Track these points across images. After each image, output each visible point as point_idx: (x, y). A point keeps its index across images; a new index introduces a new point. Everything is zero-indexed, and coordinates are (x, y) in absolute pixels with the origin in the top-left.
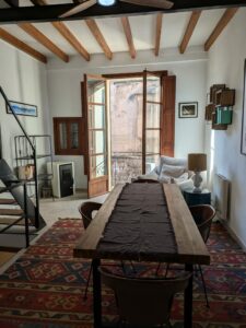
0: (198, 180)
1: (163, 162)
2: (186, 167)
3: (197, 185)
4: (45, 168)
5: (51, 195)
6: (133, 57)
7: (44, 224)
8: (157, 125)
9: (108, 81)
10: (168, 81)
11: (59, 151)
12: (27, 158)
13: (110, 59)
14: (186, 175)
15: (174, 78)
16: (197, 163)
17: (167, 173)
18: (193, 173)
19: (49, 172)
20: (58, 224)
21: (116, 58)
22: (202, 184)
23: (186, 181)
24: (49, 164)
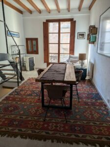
0: (82, 64)
1: (70, 57)
2: (78, 59)
3: (82, 66)
4: (23, 58)
5: (26, 70)
6: (59, 12)
7: (24, 79)
10: (73, 22)
11: (28, 52)
12: (16, 54)
13: (49, 13)
14: (78, 62)
15: (75, 21)
16: (82, 57)
17: (71, 61)
18: (81, 61)
19: (25, 60)
20: (29, 79)
21: (52, 13)
22: (84, 65)
23: (78, 64)
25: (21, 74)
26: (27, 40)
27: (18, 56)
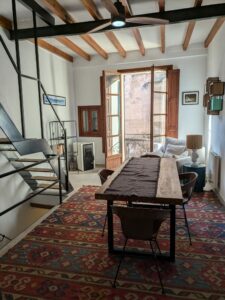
0: (195, 157)
1: (167, 142)
2: (185, 146)
3: (194, 160)
4: (72, 147)
5: (76, 169)
6: (143, 55)
7: (72, 189)
8: (163, 111)
9: (123, 75)
10: (173, 74)
11: (82, 134)
12: (58, 139)
13: (124, 57)
14: (186, 153)
15: (178, 71)
16: (194, 142)
17: (170, 151)
18: (191, 151)
19: (75, 150)
20: (82, 190)
21: (129, 56)
22: (198, 160)
23: (185, 158)
24: (75, 144)
25: (67, 177)
26: (81, 109)
27: (63, 141)
